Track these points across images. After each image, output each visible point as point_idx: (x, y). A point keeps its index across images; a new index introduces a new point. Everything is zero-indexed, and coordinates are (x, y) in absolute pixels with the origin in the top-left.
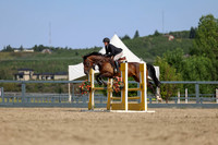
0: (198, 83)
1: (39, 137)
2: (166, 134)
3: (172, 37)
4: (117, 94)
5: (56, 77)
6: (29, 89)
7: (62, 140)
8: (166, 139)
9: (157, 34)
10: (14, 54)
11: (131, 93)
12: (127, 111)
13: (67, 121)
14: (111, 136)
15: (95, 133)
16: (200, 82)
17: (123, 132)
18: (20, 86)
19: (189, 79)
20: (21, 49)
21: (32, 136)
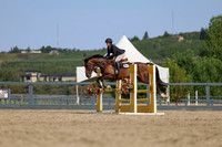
0: (208, 85)
1: (46, 139)
2: (176, 138)
3: (182, 38)
4: (126, 96)
5: (64, 79)
6: (36, 91)
7: (70, 143)
8: (175, 141)
9: (166, 35)
10: (21, 56)
11: (140, 95)
12: (136, 113)
13: (74, 123)
14: (120, 138)
15: (103, 135)
16: (210, 84)
17: (132, 135)
18: (27, 87)
19: (199, 80)
20: (28, 50)
21: (40, 139)
